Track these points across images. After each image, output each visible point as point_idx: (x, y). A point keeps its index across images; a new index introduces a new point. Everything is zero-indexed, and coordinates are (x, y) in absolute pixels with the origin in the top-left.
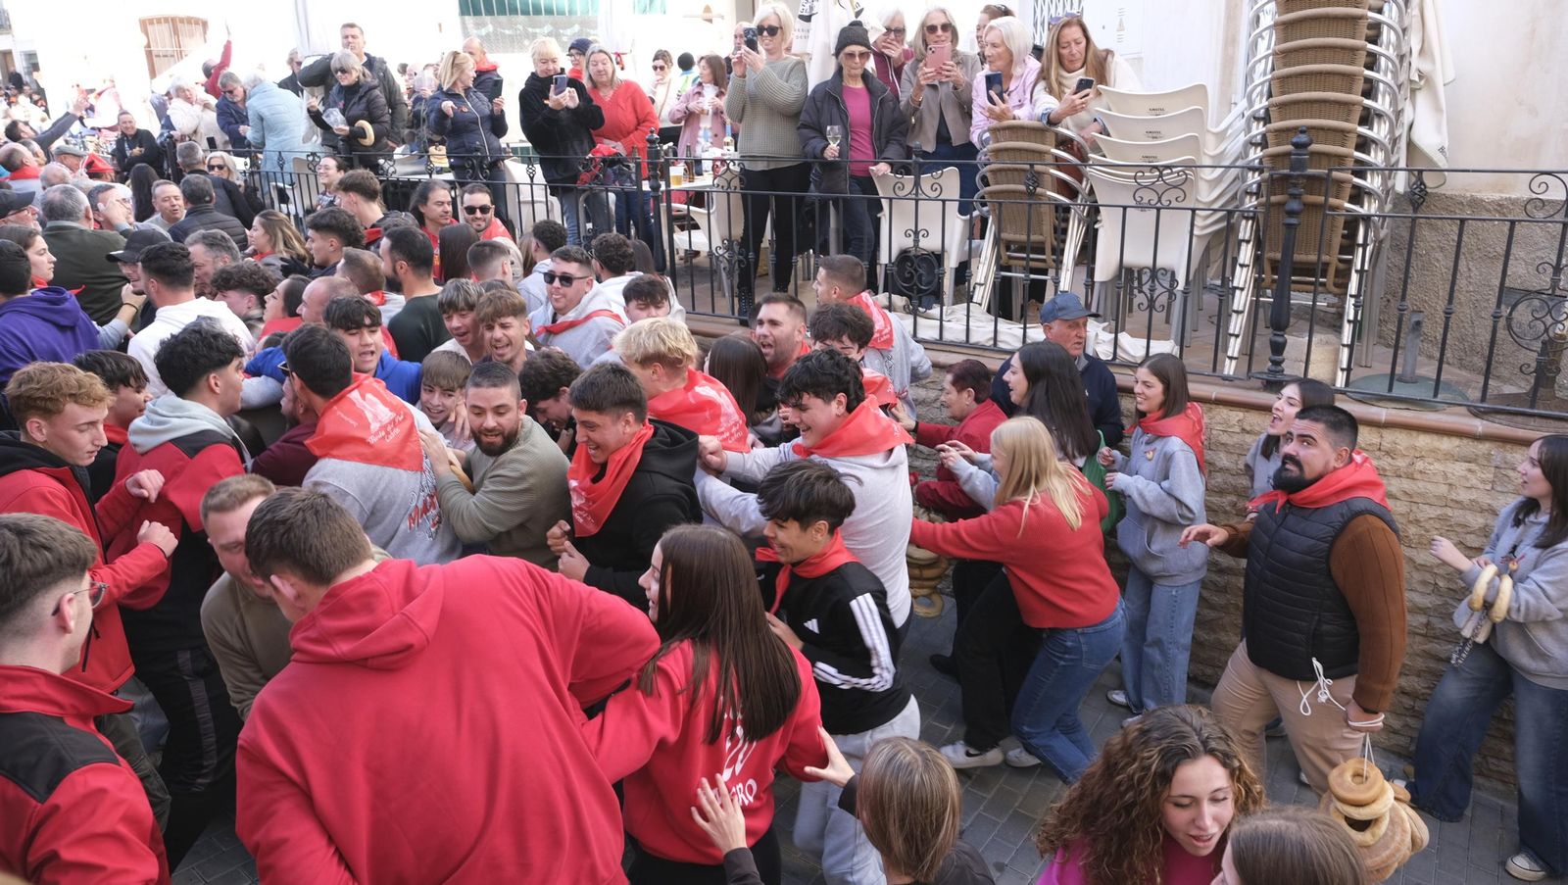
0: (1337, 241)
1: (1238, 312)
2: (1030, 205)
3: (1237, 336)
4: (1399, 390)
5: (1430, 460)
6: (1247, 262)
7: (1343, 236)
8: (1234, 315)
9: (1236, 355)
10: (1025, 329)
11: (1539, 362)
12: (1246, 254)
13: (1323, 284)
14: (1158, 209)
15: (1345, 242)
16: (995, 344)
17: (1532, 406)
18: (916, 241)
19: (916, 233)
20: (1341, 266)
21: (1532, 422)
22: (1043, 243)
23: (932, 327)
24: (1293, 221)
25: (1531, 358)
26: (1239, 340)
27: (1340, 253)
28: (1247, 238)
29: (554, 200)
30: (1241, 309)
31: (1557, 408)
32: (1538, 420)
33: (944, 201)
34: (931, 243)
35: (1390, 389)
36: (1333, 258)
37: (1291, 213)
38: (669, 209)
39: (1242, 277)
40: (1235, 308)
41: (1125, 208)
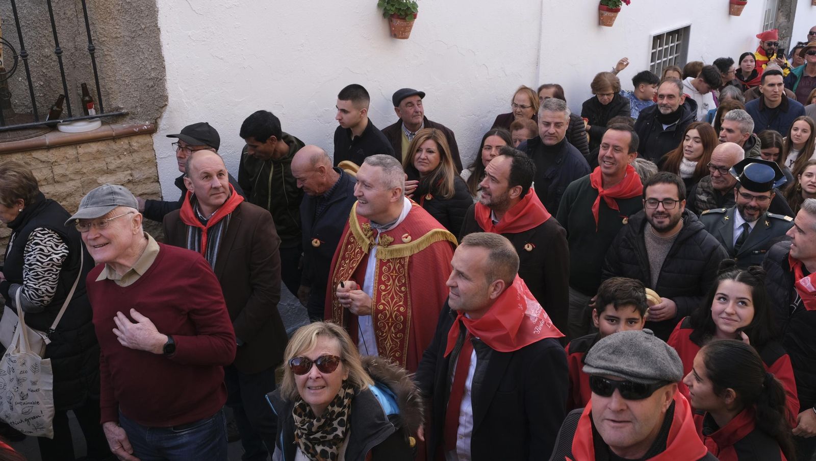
17: (3, 125)
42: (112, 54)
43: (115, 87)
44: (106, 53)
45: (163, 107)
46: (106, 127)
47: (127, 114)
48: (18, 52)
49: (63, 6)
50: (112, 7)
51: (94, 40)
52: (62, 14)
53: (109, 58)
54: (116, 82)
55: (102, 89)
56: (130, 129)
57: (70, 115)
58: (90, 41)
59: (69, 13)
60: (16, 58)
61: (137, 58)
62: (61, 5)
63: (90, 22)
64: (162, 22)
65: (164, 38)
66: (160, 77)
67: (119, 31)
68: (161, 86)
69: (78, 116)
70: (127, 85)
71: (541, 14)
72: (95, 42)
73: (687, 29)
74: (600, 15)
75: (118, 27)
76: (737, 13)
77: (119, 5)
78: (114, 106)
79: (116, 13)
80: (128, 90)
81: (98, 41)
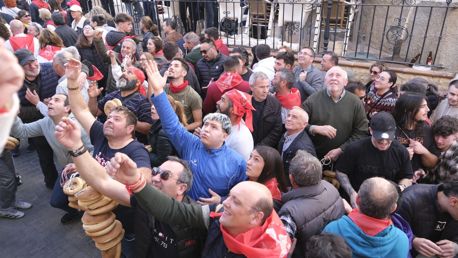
0: (343, 13)
1: (316, 35)
2: (258, 3)
3: (316, 42)
4: (358, 57)
5: (365, 76)
6: (319, 20)
7: (345, 11)
8: (315, 35)
9: (315, 47)
10: (258, 41)
11: (394, 47)
12: (318, 17)
13: (339, 26)
14: (293, 4)
15: (346, 13)
16: (250, 46)
17: (392, 60)
18: (227, 15)
19: (227, 12)
20: (345, 20)
21: (392, 65)
22: (263, 15)
23: (232, 41)
24: (330, 7)
25: (392, 47)
26: (317, 43)
27: (344, 17)
28: (319, 12)
29: (123, 4)
30: (317, 34)
31: (399, 61)
32: (393, 64)
33: (234, 3)
34: (231, 16)
35: (355, 56)
36: (342, 18)
37: (329, 5)
38: (157, 6)
39: (317, 24)
40: (315, 33)
41: (284, 4)
42: (449, 42)
43: (444, 55)
44: (446, 41)
46: (432, 71)
47: (444, 68)
48: (409, 35)
49: (437, 19)
52: (435, 22)
53: (447, 43)
56: (442, 75)
57: (419, 63)
58: (441, 35)
59: (438, 22)
60: (407, 36)
62: (436, 18)
67: (456, 32)
69: (423, 64)
70: (449, 56)
72: (444, 35)
75: (456, 30)
78: (440, 64)
80: (449, 58)
81: (445, 35)
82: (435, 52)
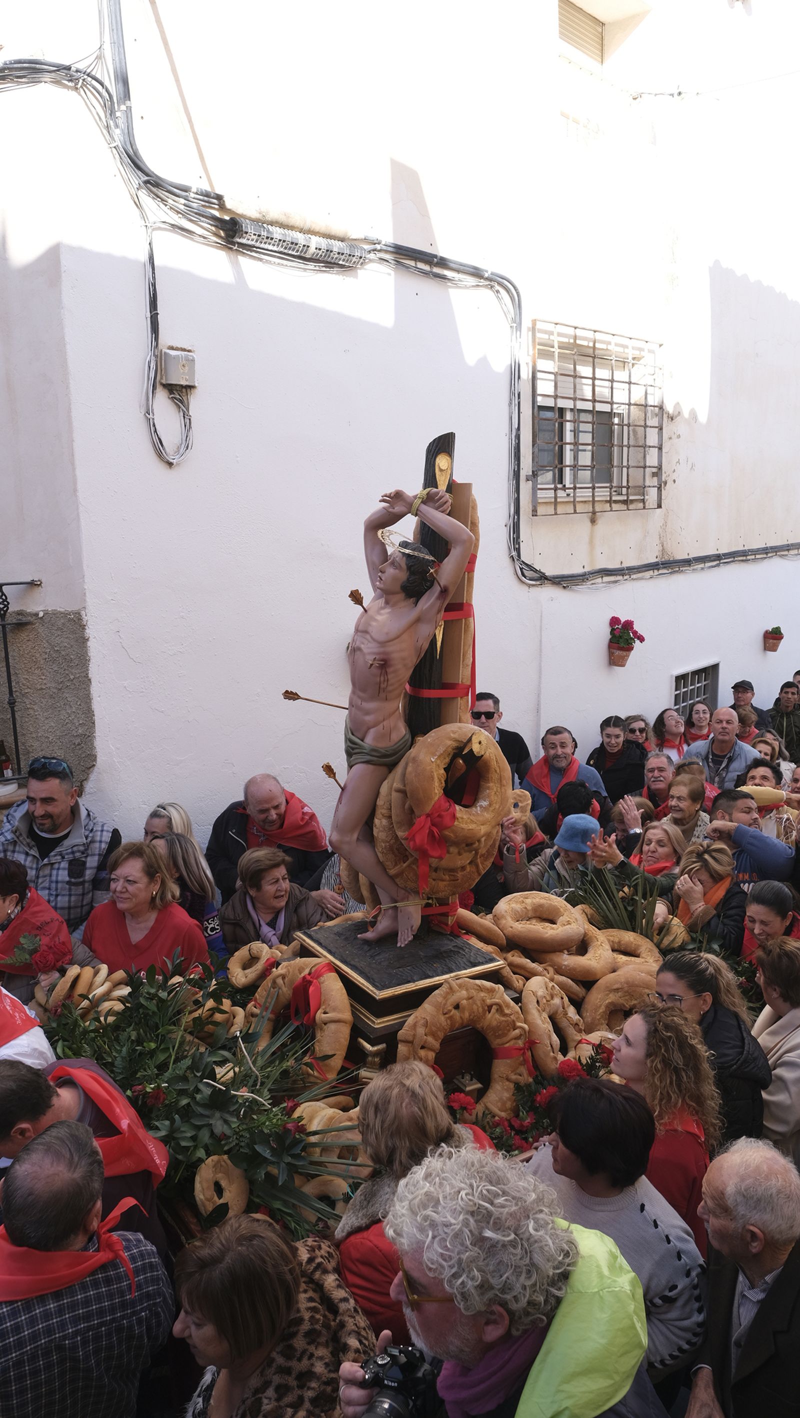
42: (36, 707)
44: (28, 706)
45: (90, 768)
50: (38, 656)
51: (16, 691)
53: (31, 712)
54: (37, 739)
55: (21, 747)
58: (11, 693)
61: (63, 712)
63: (12, 671)
64: (94, 671)
65: (96, 690)
66: (88, 733)
67: (45, 682)
68: (89, 744)
70: (51, 743)
71: (541, 655)
72: (17, 694)
73: (715, 668)
74: (611, 654)
75: (43, 678)
76: (774, 649)
77: (46, 653)
79: (42, 662)
80: (51, 748)
81: (20, 693)
82: (11, 739)
